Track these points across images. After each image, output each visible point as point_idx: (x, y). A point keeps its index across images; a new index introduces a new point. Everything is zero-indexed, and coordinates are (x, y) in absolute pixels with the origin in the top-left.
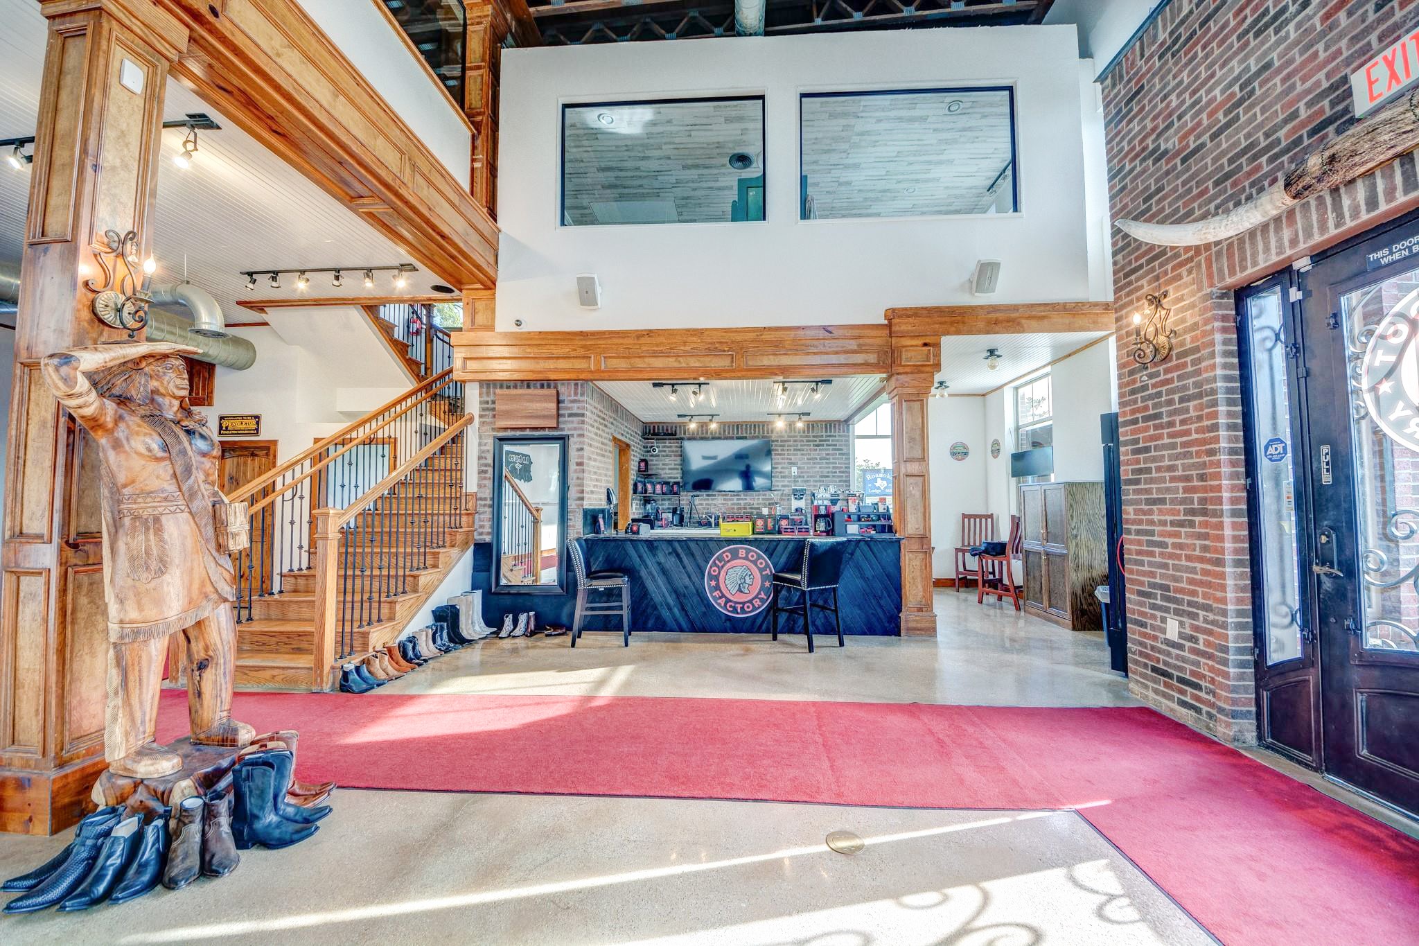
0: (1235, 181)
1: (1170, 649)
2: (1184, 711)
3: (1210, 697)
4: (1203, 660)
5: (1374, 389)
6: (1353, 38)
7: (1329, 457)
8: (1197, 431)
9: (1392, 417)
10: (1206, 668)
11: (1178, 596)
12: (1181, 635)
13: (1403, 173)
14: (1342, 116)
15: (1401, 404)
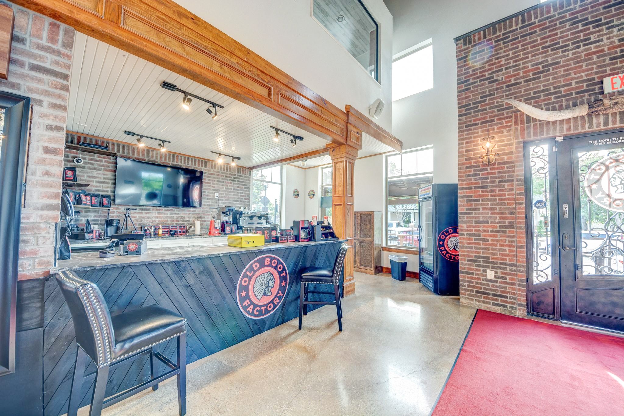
0: (536, 101)
1: (488, 283)
2: (496, 307)
3: (513, 300)
4: (508, 286)
5: (589, 186)
6: (599, 66)
7: (567, 209)
8: (508, 195)
9: (597, 197)
10: (511, 289)
11: (494, 261)
12: (495, 277)
13: (620, 117)
14: (592, 91)
15: (601, 193)
